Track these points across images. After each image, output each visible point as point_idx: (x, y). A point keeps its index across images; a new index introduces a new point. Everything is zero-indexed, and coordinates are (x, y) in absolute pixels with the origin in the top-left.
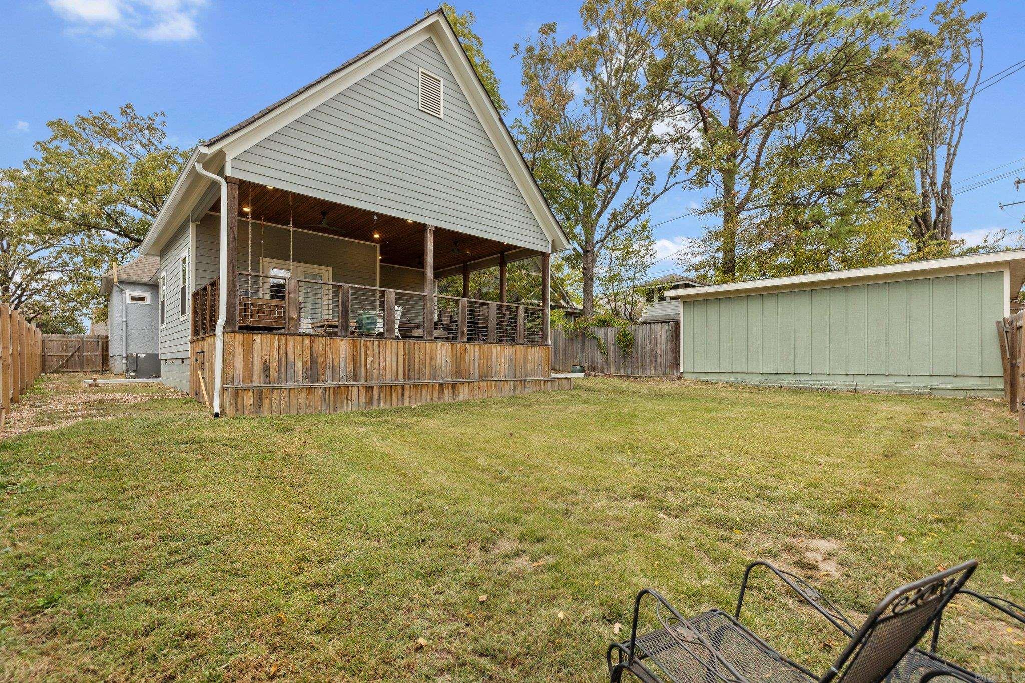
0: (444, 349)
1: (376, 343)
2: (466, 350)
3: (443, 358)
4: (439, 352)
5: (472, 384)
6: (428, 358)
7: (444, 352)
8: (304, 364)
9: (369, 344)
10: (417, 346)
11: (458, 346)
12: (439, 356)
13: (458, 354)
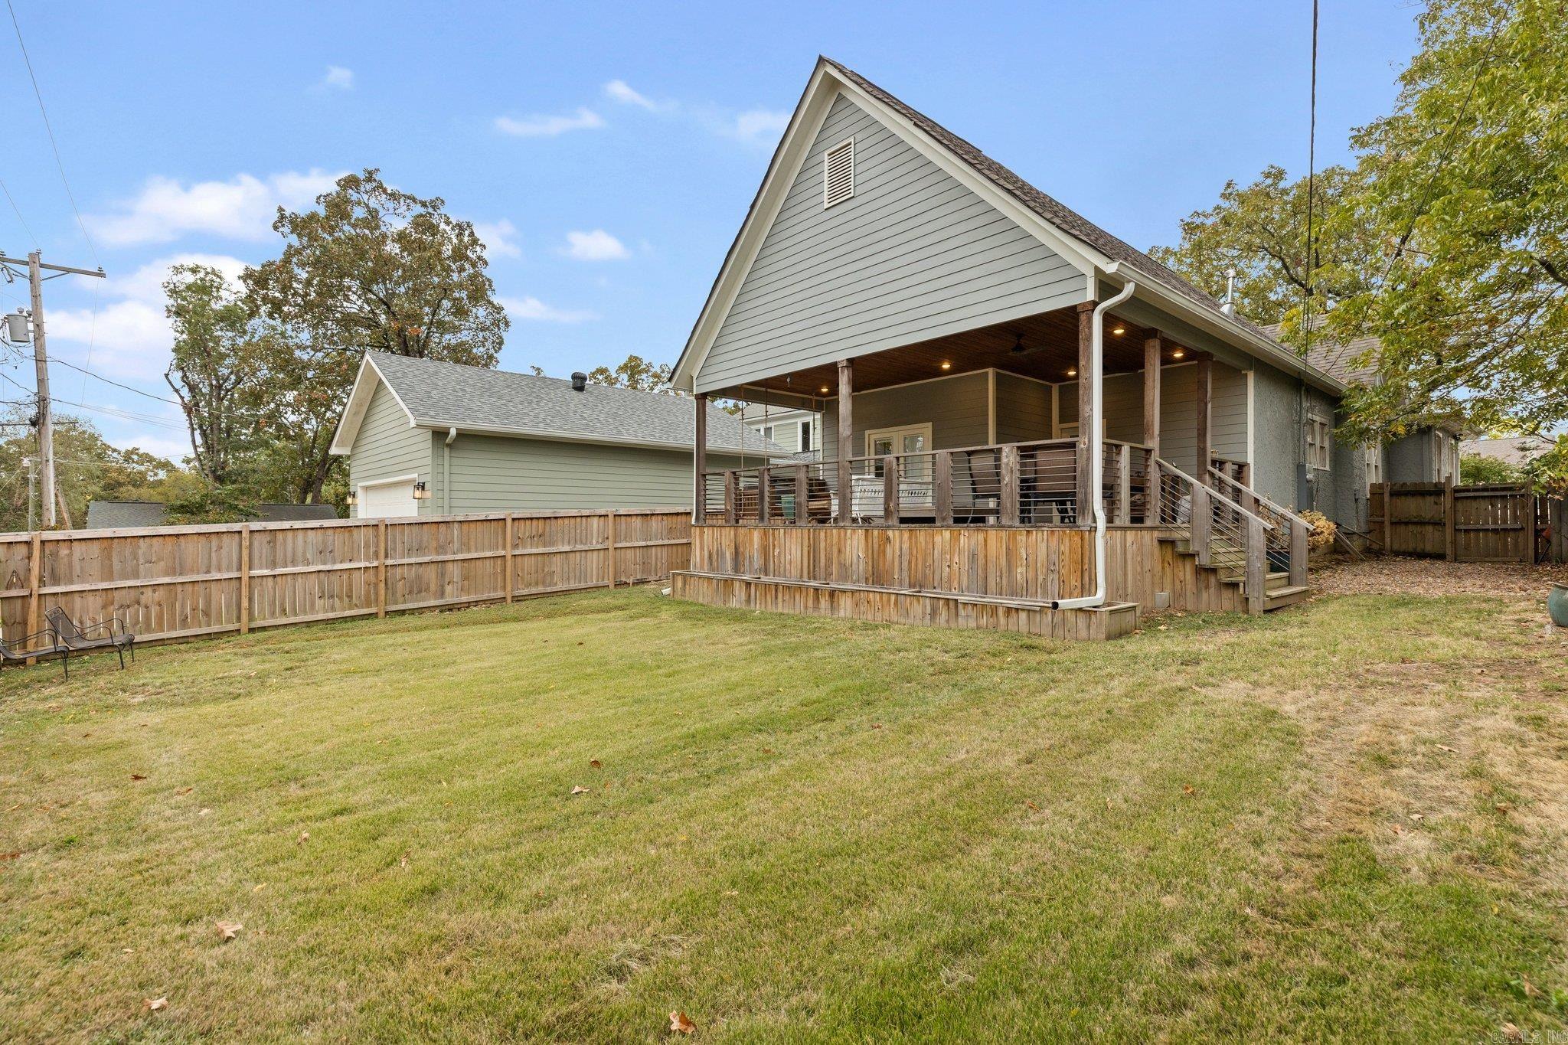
0: (855, 537)
1: (782, 531)
2: (888, 539)
3: (855, 552)
4: (849, 542)
5: (857, 594)
6: (835, 550)
7: (855, 542)
8: (731, 554)
9: (776, 532)
10: (822, 535)
11: (876, 532)
12: (848, 549)
13: (876, 546)
